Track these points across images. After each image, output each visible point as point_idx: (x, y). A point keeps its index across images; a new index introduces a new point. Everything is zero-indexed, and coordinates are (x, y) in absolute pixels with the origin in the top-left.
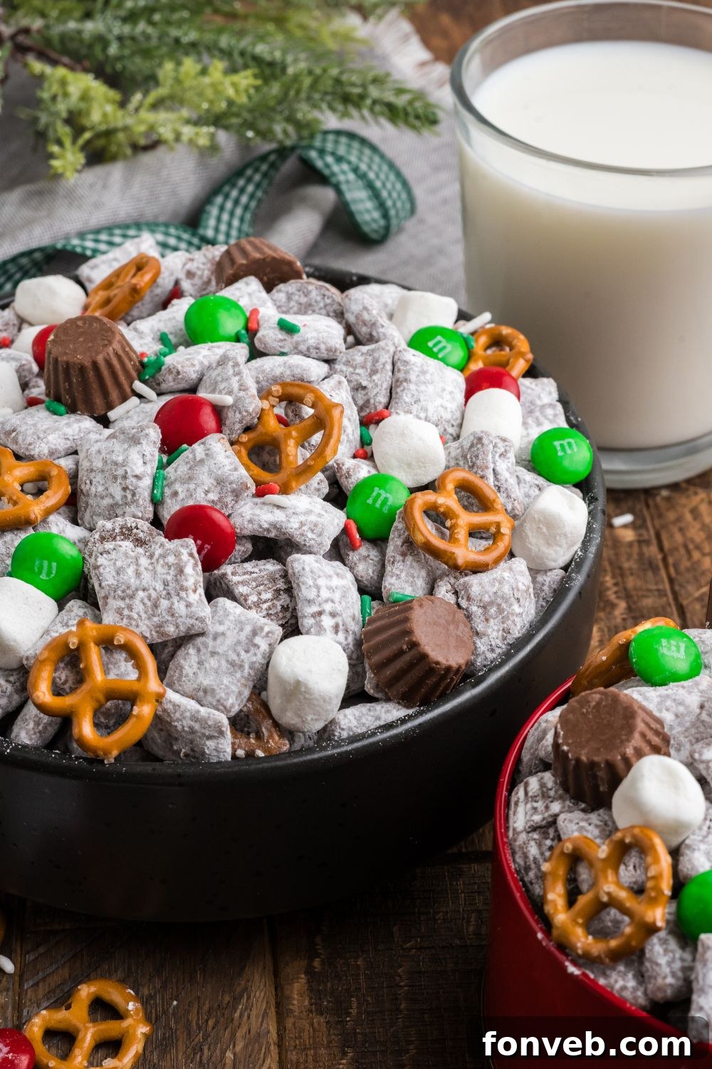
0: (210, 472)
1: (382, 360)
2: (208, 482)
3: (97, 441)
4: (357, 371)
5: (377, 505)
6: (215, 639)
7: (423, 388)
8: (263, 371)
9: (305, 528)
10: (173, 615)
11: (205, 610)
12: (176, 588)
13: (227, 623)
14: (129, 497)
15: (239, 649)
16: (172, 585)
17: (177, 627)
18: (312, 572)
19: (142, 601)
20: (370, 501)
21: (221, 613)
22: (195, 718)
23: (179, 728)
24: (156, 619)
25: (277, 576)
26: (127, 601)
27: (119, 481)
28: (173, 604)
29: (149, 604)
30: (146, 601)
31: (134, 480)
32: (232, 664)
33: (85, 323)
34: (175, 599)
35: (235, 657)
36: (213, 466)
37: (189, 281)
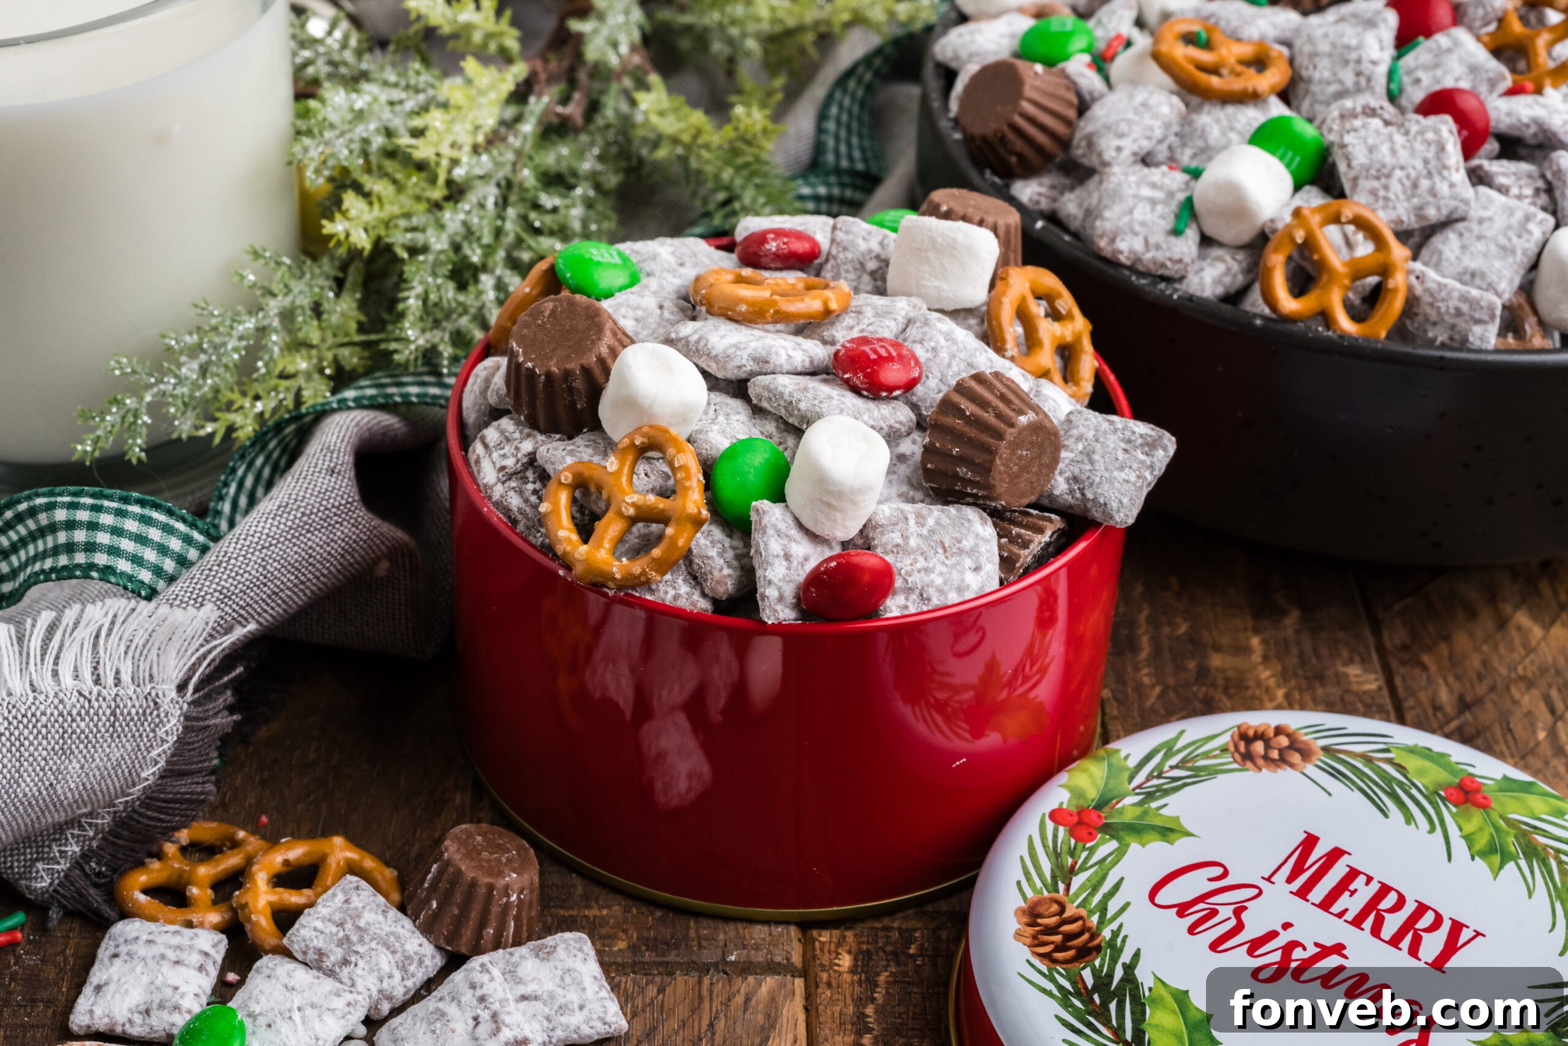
6: (1479, 224)
10: (1435, 196)
11: (1467, 191)
12: (1436, 168)
13: (1491, 209)
15: (1510, 234)
16: (1433, 164)
17: (1439, 209)
19: (1400, 181)
22: (1464, 298)
23: (1443, 309)
24: (1415, 201)
26: (1383, 180)
28: (1434, 183)
29: (1408, 184)
30: (1405, 181)
32: (1503, 248)
34: (1437, 179)
35: (1507, 242)
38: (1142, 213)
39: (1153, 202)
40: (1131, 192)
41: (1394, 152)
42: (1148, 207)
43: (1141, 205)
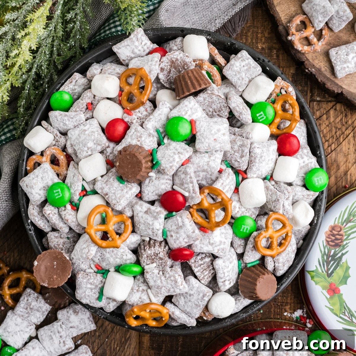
0: (185, 233)
1: (246, 151)
2: (184, 236)
3: (141, 212)
4: (236, 154)
5: (245, 231)
6: (190, 296)
7: (261, 165)
8: (199, 166)
9: (220, 252)
13: (194, 290)
14: (155, 235)
15: (199, 301)
18: (222, 268)
20: (242, 230)
21: (191, 286)
25: (210, 264)
27: (151, 230)
31: (156, 231)
32: (196, 305)
33: (130, 157)
35: (198, 303)
36: (185, 230)
37: (162, 73)
38: (88, 292)
39: (91, 289)
40: (84, 286)
41: (161, 282)
42: (90, 290)
43: (88, 290)
